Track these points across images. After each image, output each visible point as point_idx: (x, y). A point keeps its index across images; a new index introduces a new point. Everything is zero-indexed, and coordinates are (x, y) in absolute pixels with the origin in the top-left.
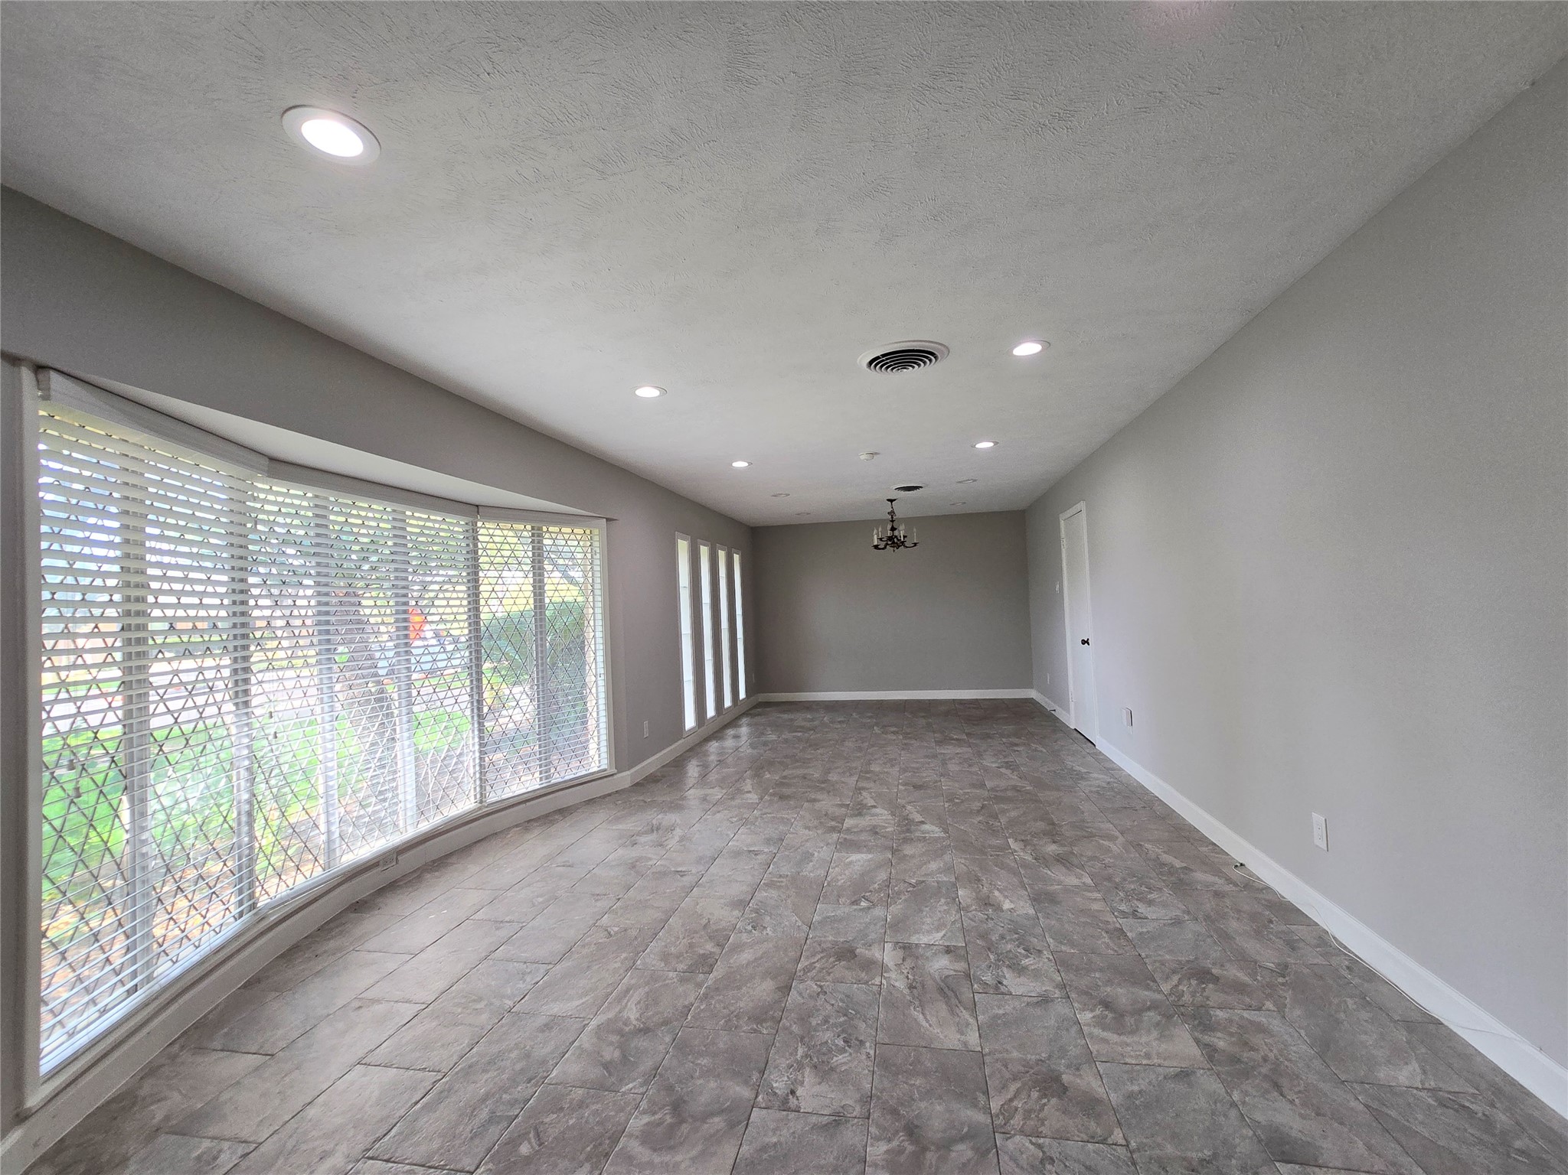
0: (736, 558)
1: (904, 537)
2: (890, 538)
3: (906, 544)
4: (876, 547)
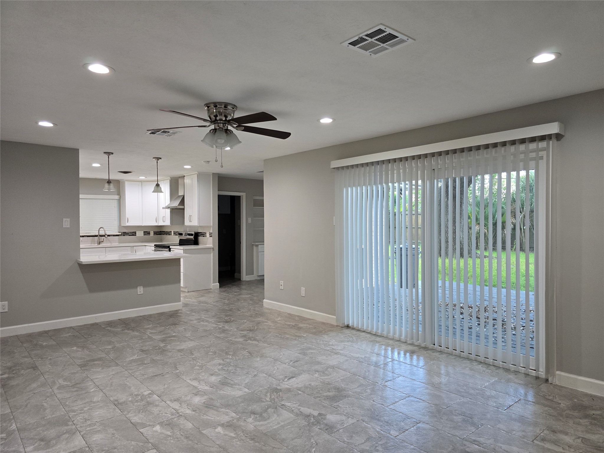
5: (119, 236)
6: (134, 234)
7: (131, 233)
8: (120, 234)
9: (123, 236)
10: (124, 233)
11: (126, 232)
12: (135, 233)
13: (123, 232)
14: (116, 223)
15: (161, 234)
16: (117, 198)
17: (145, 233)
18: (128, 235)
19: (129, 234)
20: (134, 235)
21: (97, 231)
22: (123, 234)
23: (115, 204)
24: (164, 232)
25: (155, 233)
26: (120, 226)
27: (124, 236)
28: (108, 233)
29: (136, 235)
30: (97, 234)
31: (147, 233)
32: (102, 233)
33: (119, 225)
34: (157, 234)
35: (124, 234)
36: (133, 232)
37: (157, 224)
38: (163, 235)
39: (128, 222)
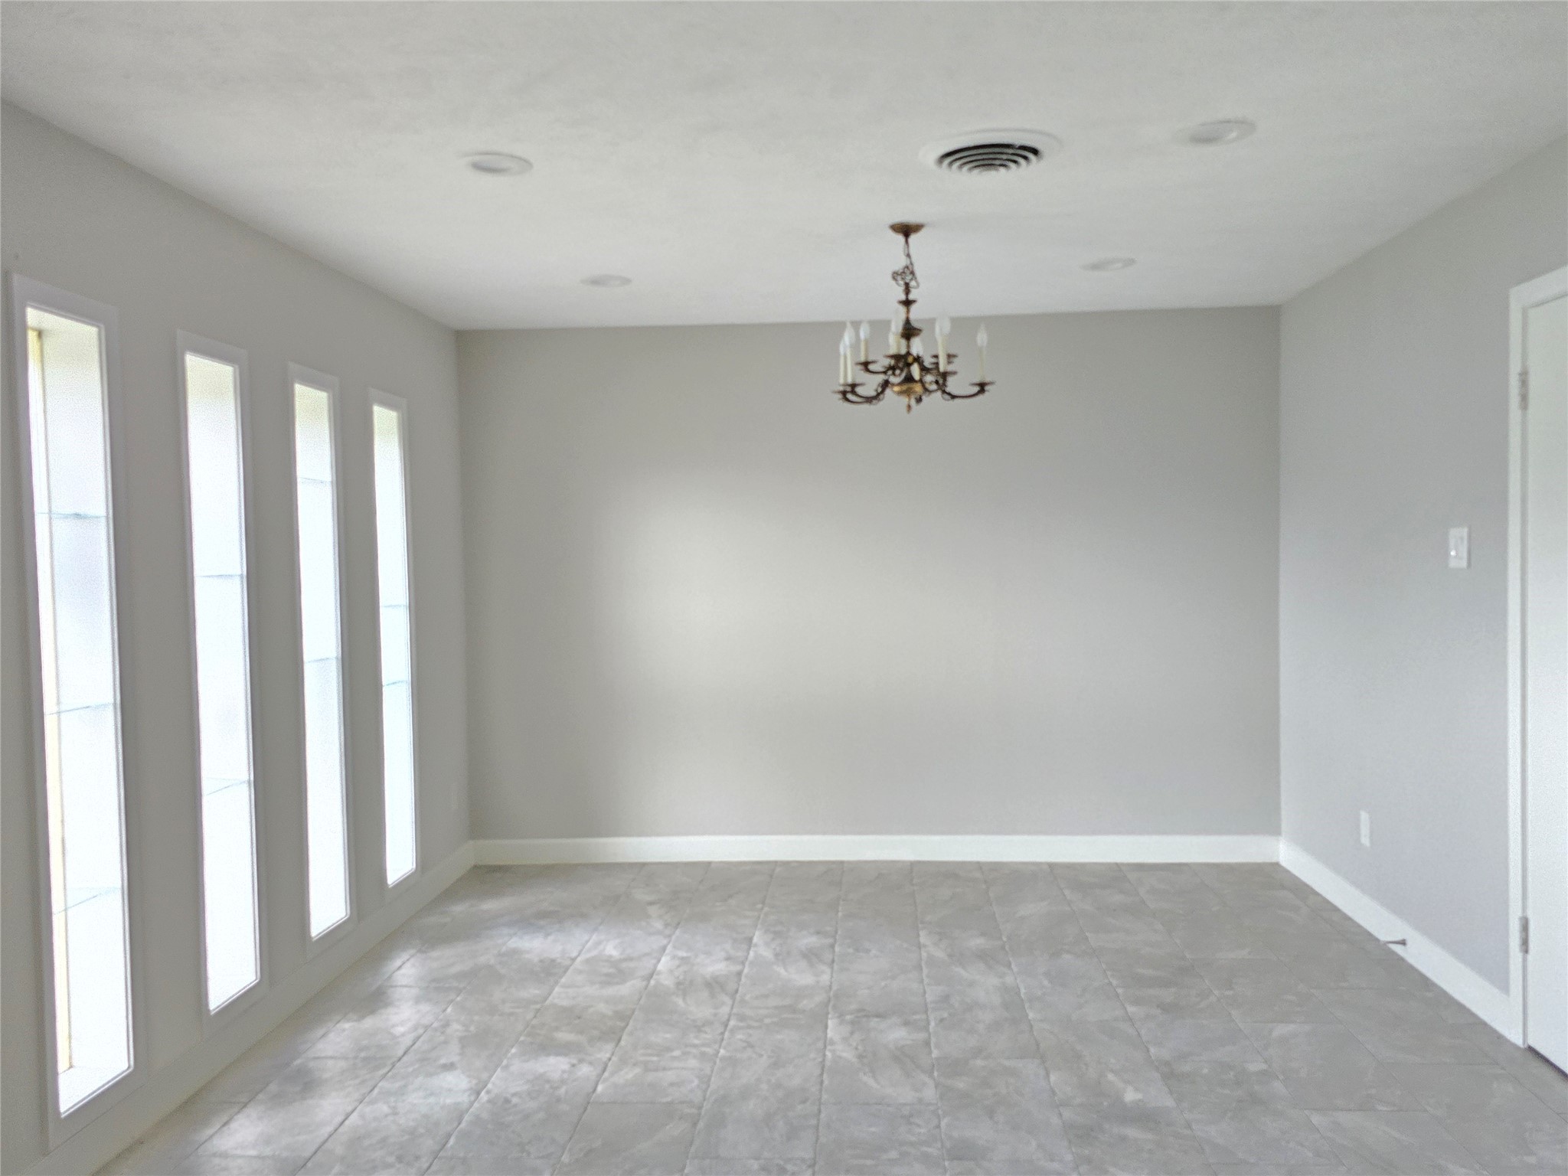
0: (385, 423)
1: (950, 357)
2: (902, 361)
3: (952, 385)
4: (849, 392)
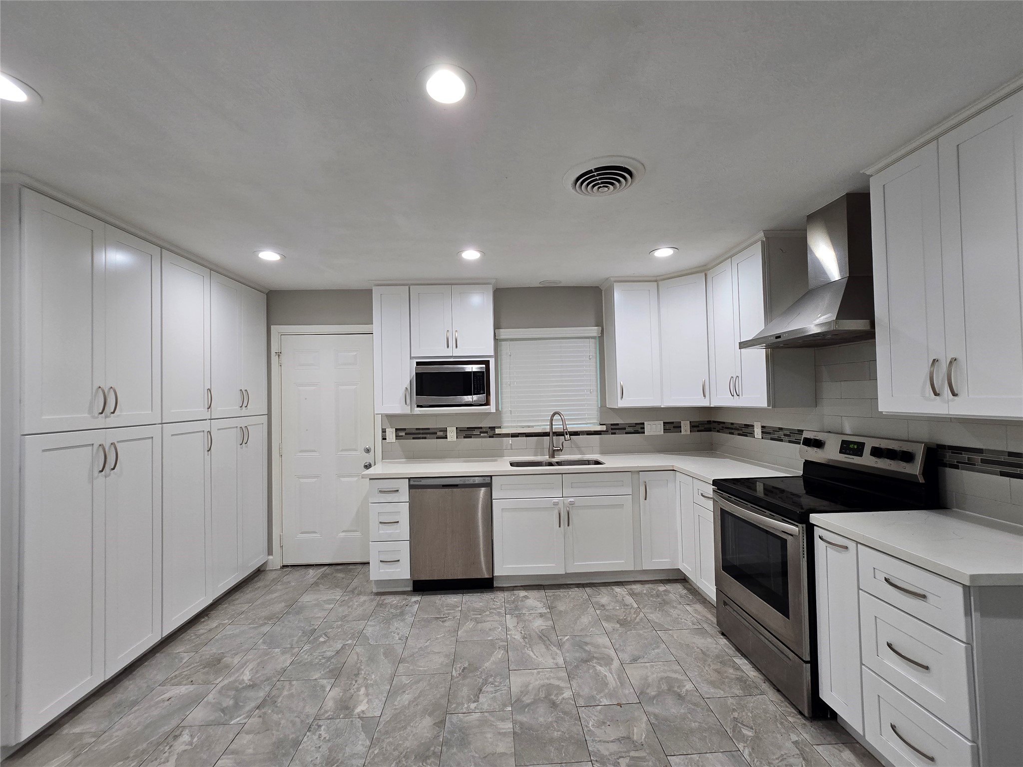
5: (600, 434)
6: (638, 429)
7: (630, 425)
8: (604, 428)
9: (612, 434)
10: (613, 427)
11: (618, 424)
12: (642, 426)
13: (612, 425)
14: (593, 401)
15: (709, 430)
16: (595, 334)
17: (668, 427)
18: (625, 431)
19: (625, 429)
20: (639, 433)
21: (546, 420)
22: (612, 429)
23: (590, 349)
24: (722, 425)
25: (696, 427)
26: (604, 409)
27: (615, 434)
28: (571, 428)
29: (644, 433)
30: (548, 431)
31: (672, 426)
32: (558, 426)
33: (601, 407)
34: (700, 428)
35: (614, 429)
36: (636, 424)
37: (705, 403)
38: (718, 431)
39: (622, 398)
